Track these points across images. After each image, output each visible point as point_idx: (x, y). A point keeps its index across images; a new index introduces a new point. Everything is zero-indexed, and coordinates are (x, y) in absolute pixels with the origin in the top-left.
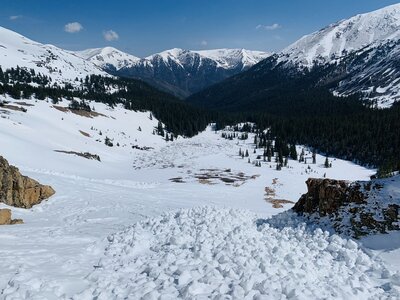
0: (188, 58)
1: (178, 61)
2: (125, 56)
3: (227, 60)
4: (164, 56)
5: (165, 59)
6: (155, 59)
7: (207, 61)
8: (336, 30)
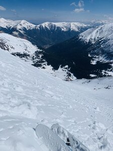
0: (52, 26)
1: (48, 27)
2: (29, 24)
3: (66, 27)
4: (43, 25)
5: (44, 27)
6: (40, 26)
7: (58, 28)
8: (97, 29)
